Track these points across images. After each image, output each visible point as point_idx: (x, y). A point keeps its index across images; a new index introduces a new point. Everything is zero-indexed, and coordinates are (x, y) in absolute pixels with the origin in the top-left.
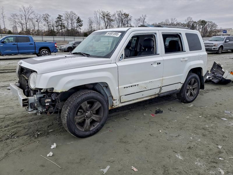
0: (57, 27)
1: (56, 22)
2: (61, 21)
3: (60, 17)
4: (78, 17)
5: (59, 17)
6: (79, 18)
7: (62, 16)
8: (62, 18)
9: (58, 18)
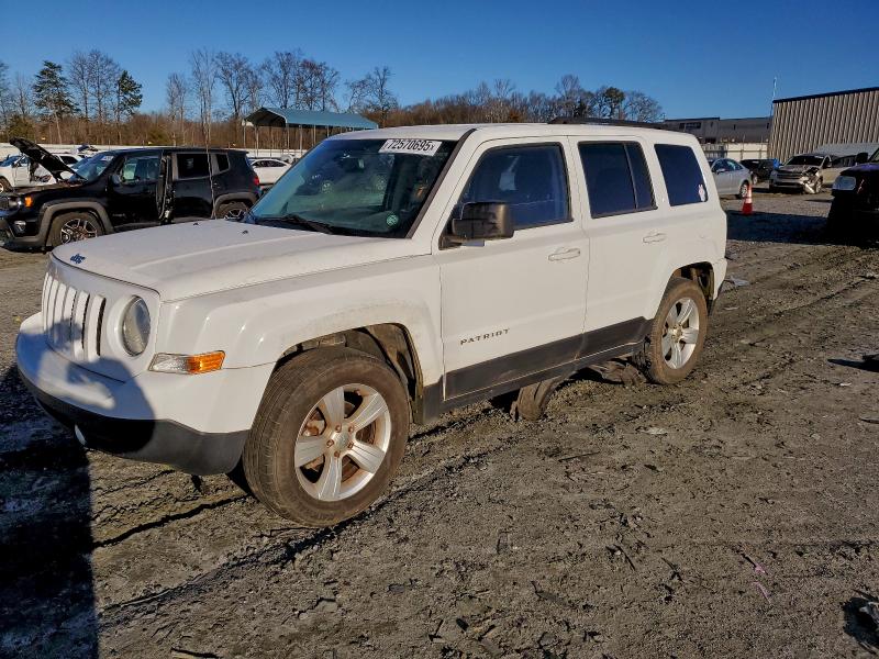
0: (40, 105)
1: (38, 88)
2: (55, 84)
3: (50, 71)
4: (121, 73)
5: (47, 70)
6: (125, 75)
7: (59, 67)
8: (59, 75)
9: (43, 73)
